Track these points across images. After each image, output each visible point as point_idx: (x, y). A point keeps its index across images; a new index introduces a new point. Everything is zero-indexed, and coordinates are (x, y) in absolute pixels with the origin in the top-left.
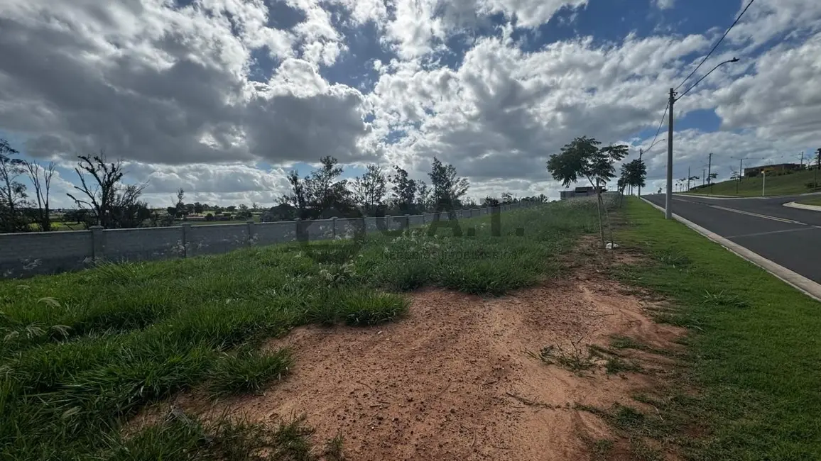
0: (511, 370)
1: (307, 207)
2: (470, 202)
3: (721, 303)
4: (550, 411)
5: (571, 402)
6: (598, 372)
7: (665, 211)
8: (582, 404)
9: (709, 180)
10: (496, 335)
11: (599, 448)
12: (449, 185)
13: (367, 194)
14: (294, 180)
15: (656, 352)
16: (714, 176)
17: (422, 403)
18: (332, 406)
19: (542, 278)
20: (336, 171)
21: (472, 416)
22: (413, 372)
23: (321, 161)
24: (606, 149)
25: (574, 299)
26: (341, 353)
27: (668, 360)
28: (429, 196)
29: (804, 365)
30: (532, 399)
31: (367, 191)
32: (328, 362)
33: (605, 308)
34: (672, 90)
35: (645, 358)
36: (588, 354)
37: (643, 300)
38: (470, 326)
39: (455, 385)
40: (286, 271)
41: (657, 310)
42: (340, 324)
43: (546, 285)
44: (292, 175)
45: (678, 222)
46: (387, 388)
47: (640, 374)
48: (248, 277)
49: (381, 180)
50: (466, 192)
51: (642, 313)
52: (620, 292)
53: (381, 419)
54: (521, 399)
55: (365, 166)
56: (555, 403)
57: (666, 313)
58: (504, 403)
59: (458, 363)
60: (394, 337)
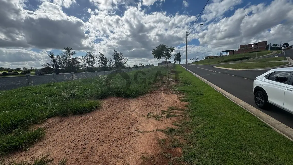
0: (137, 122)
1: (59, 69)
2: (128, 67)
3: (197, 94)
4: (148, 133)
5: (155, 129)
6: (164, 118)
7: (186, 68)
8: (158, 129)
9: (197, 60)
10: (133, 111)
11: (162, 142)
12: (120, 60)
13: (87, 63)
14: (52, 56)
15: (180, 110)
16: (198, 58)
17: (103, 139)
18: (63, 147)
19: (150, 91)
20: (72, 53)
21: (122, 140)
22: (100, 128)
23: (65, 49)
24: (169, 49)
25: (159, 97)
26: (69, 126)
27: (183, 112)
28: (113, 64)
29: (214, 108)
30: (143, 130)
31: (87, 62)
32: (63, 131)
33: (168, 99)
34: (187, 31)
35: (177, 112)
36: (161, 113)
37: (178, 95)
38: (124, 109)
39: (116, 131)
40: (46, 95)
41: (181, 98)
42: (71, 114)
43: (151, 93)
44: (51, 54)
45: (189, 72)
46: (89, 136)
47: (175, 117)
49: (93, 57)
50: (127, 63)
51: (178, 99)
52: (172, 93)
53: (85, 148)
54: (139, 131)
55: (86, 52)
56: (150, 130)
57: (184, 99)
58: (133, 133)
59: (118, 123)
60: (94, 116)
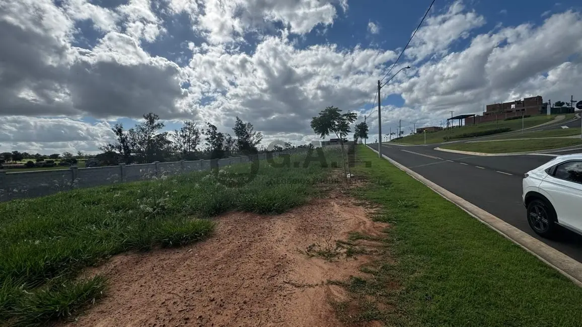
0: (287, 264)
1: (132, 154)
2: (263, 149)
3: (406, 207)
4: (312, 289)
5: (325, 281)
6: (341, 257)
7: (378, 153)
8: (331, 280)
9: (400, 135)
10: (278, 241)
11: (341, 308)
12: (248, 136)
13: (184, 143)
14: (119, 132)
15: (374, 240)
16: (402, 132)
17: (222, 300)
18: (144, 317)
19: (309, 199)
20: (158, 125)
21: (259, 303)
22: (216, 277)
23: (144, 116)
24: (345, 115)
25: (328, 211)
26: (155, 271)
27: (380, 244)
28: (234, 145)
29: (443, 237)
30: (300, 283)
31: (184, 141)
32: (142, 281)
33: (345, 215)
34: (379, 81)
35: (367, 244)
36: (335, 246)
37: (367, 208)
38: (260, 237)
39: (247, 282)
40: (108, 208)
41: (374, 214)
42: (156, 248)
43: (311, 204)
44: (117, 128)
45: (386, 160)
46: (194, 293)
47: (365, 255)
48: (66, 216)
49: (196, 133)
50: (261, 142)
51: (367, 216)
52: (355, 204)
53: (188, 319)
54: (293, 284)
55: (183, 122)
56: (315, 283)
57: (379, 215)
58: (281, 288)
59: (250, 266)
60: (201, 253)
